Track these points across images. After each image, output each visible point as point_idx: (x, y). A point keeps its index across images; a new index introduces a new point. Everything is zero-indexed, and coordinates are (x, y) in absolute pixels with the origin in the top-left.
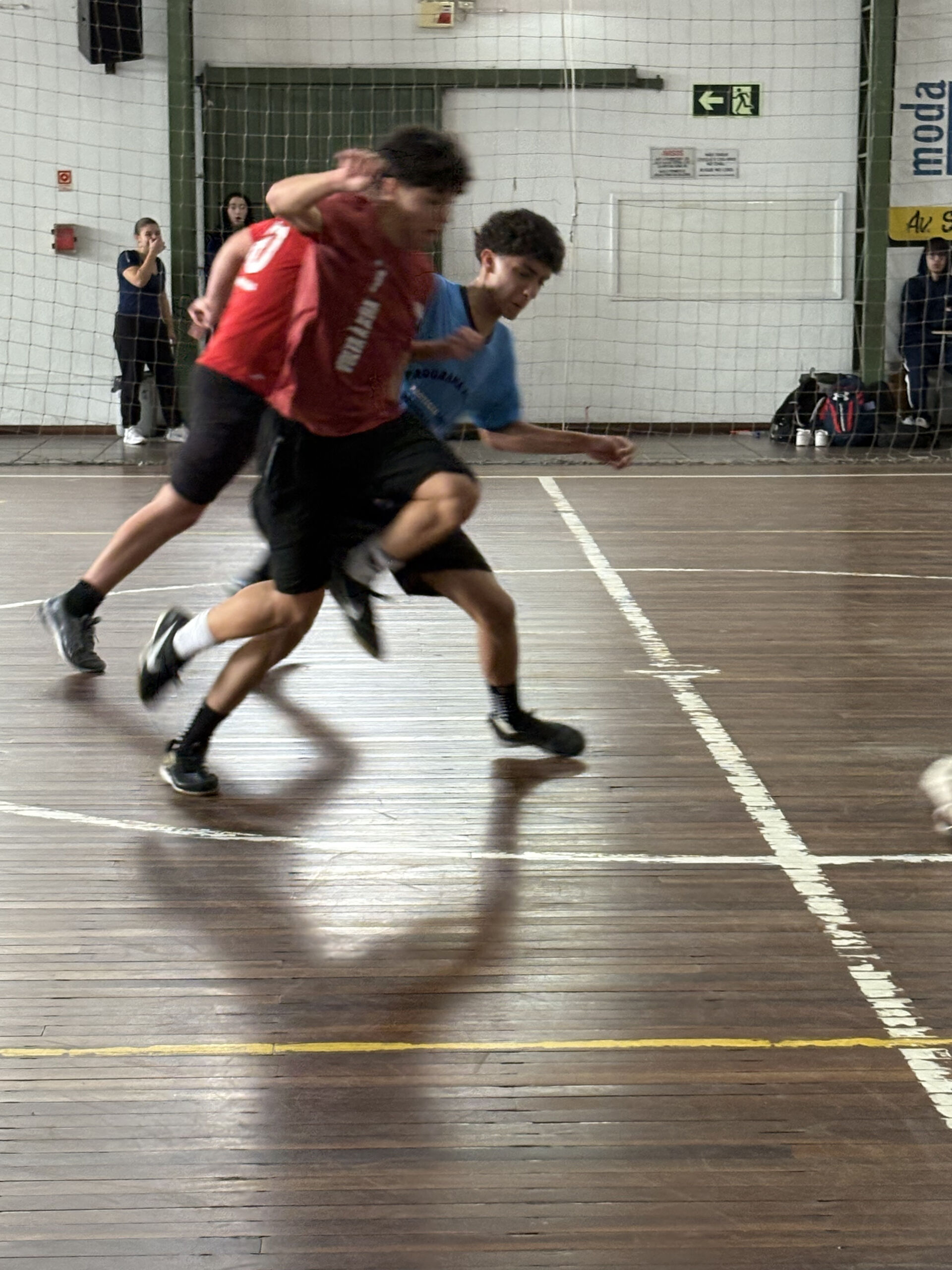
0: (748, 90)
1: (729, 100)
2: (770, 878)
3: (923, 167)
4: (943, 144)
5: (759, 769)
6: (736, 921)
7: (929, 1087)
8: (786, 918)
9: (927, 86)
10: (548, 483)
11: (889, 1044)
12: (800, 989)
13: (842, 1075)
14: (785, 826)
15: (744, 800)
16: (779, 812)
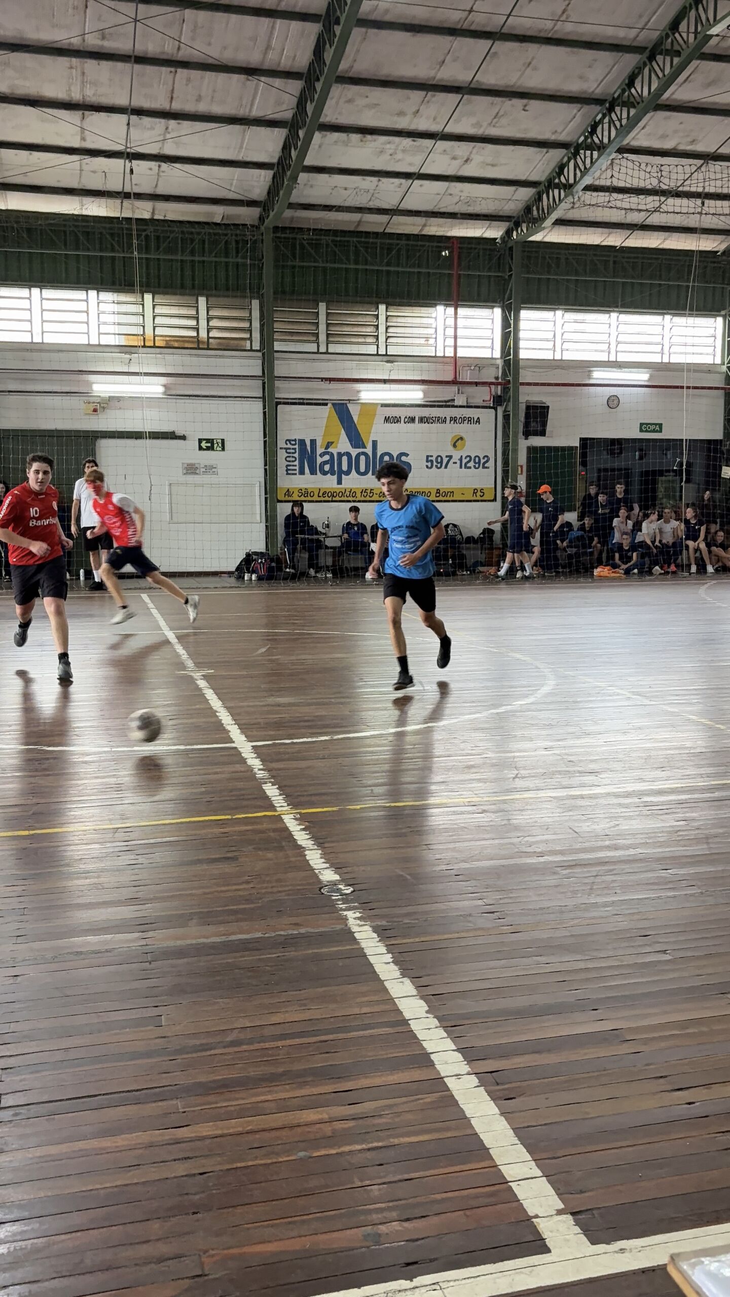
0: (220, 441)
1: (213, 444)
2: (233, 752)
3: (289, 472)
4: (297, 463)
5: (228, 709)
6: (218, 770)
7: (291, 829)
8: (238, 767)
9: (289, 441)
10: (145, 596)
11: (276, 814)
12: (243, 795)
13: (259, 827)
14: (239, 731)
15: (223, 722)
16: (236, 726)
